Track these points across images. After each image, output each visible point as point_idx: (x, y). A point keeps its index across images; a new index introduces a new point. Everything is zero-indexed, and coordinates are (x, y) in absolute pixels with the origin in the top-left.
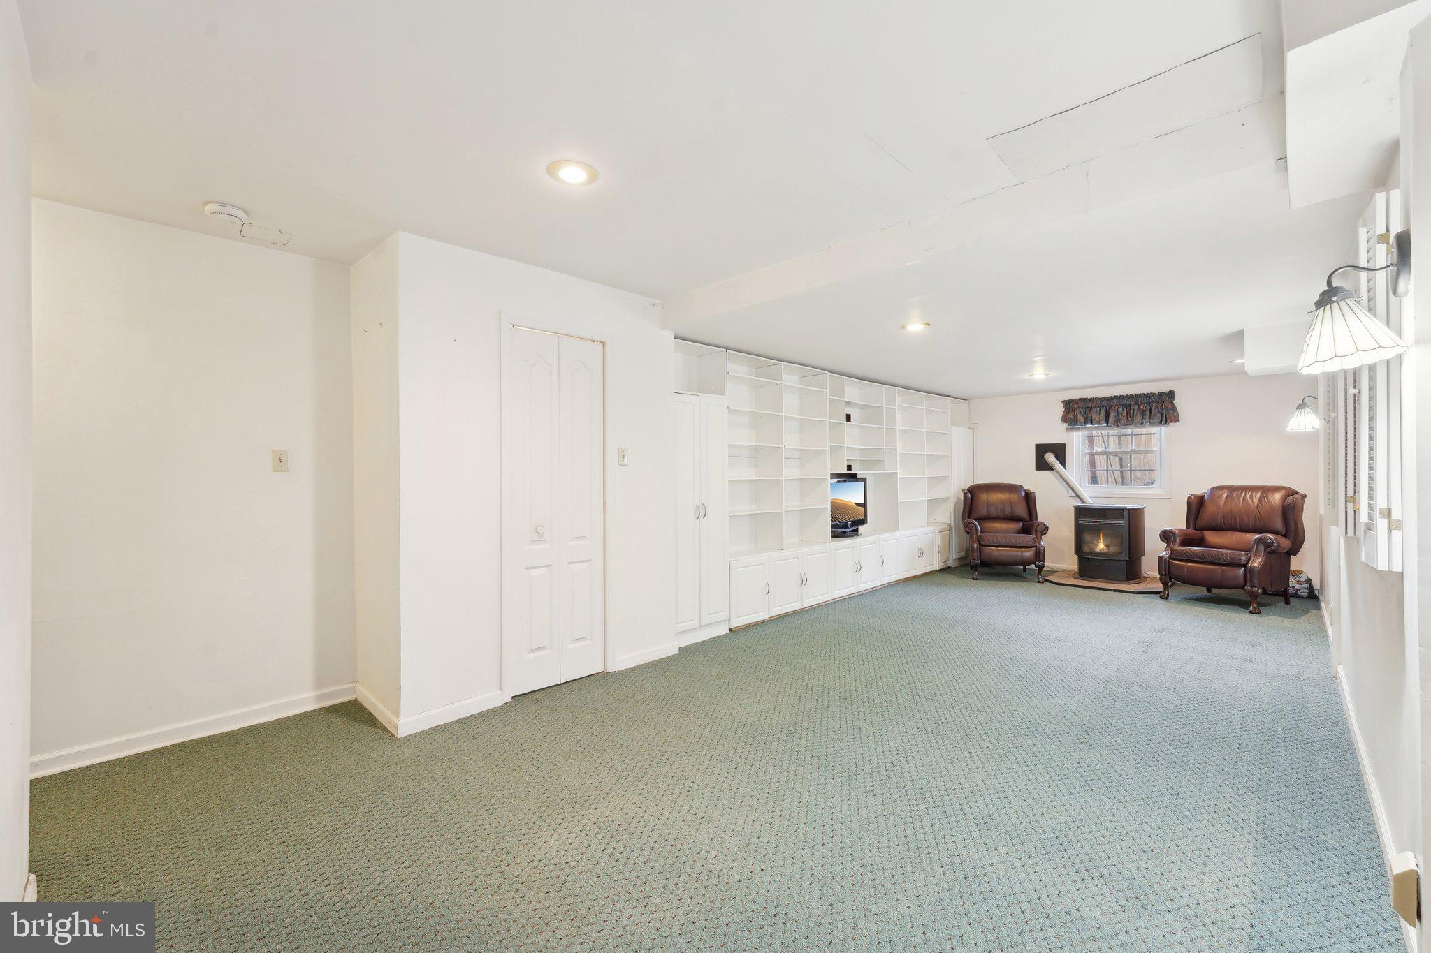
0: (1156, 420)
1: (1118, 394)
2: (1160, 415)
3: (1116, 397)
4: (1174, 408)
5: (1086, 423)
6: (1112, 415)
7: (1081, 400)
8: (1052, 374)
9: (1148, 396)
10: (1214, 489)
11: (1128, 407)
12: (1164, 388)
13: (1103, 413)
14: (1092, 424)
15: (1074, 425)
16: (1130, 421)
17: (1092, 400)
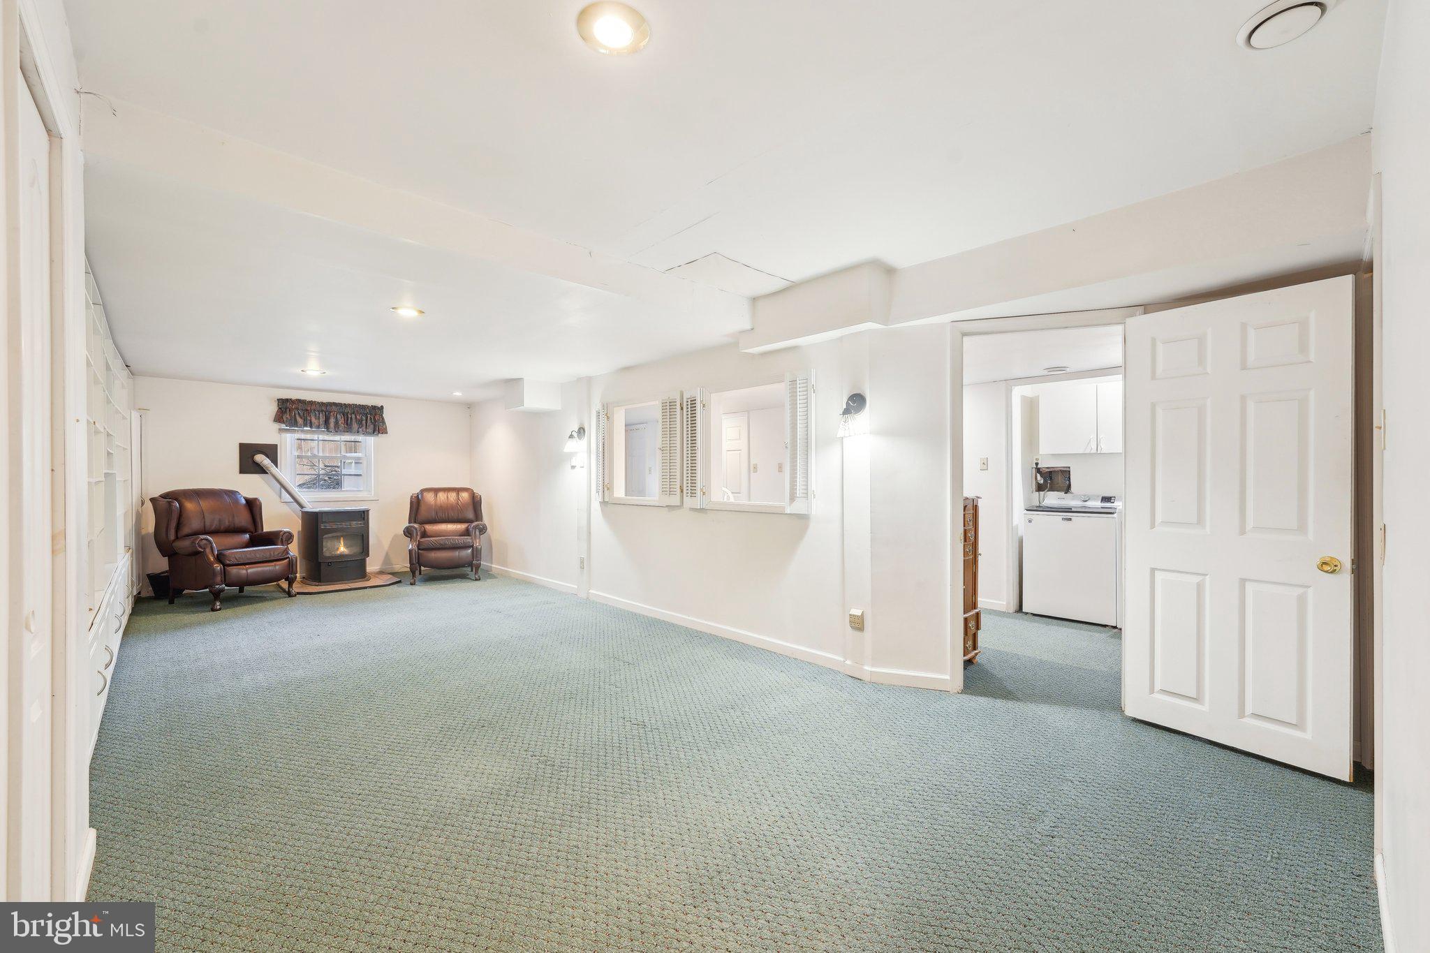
0: (370, 430)
1: (337, 401)
2: (372, 426)
3: (334, 404)
4: (383, 422)
5: (305, 425)
6: (332, 421)
7: (299, 401)
8: (328, 373)
9: (363, 407)
10: (423, 491)
11: (345, 415)
12: (377, 402)
13: (322, 419)
14: (311, 427)
15: (293, 426)
16: (348, 429)
17: (311, 403)
